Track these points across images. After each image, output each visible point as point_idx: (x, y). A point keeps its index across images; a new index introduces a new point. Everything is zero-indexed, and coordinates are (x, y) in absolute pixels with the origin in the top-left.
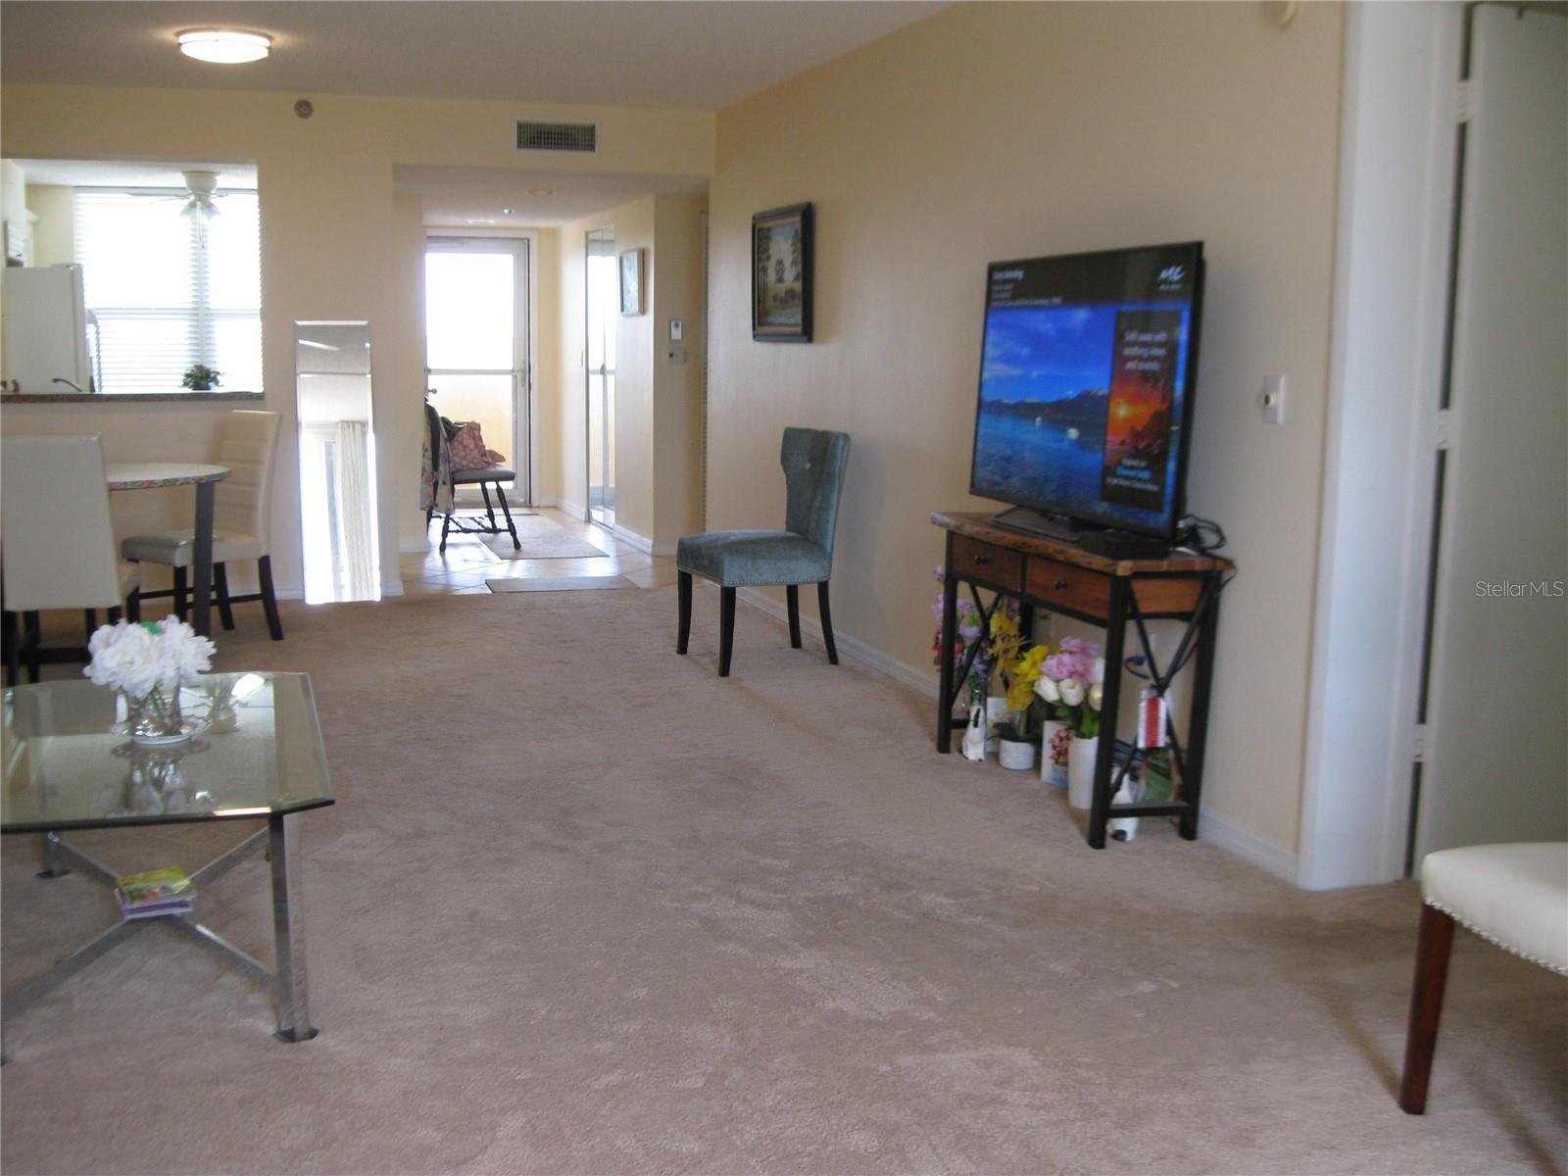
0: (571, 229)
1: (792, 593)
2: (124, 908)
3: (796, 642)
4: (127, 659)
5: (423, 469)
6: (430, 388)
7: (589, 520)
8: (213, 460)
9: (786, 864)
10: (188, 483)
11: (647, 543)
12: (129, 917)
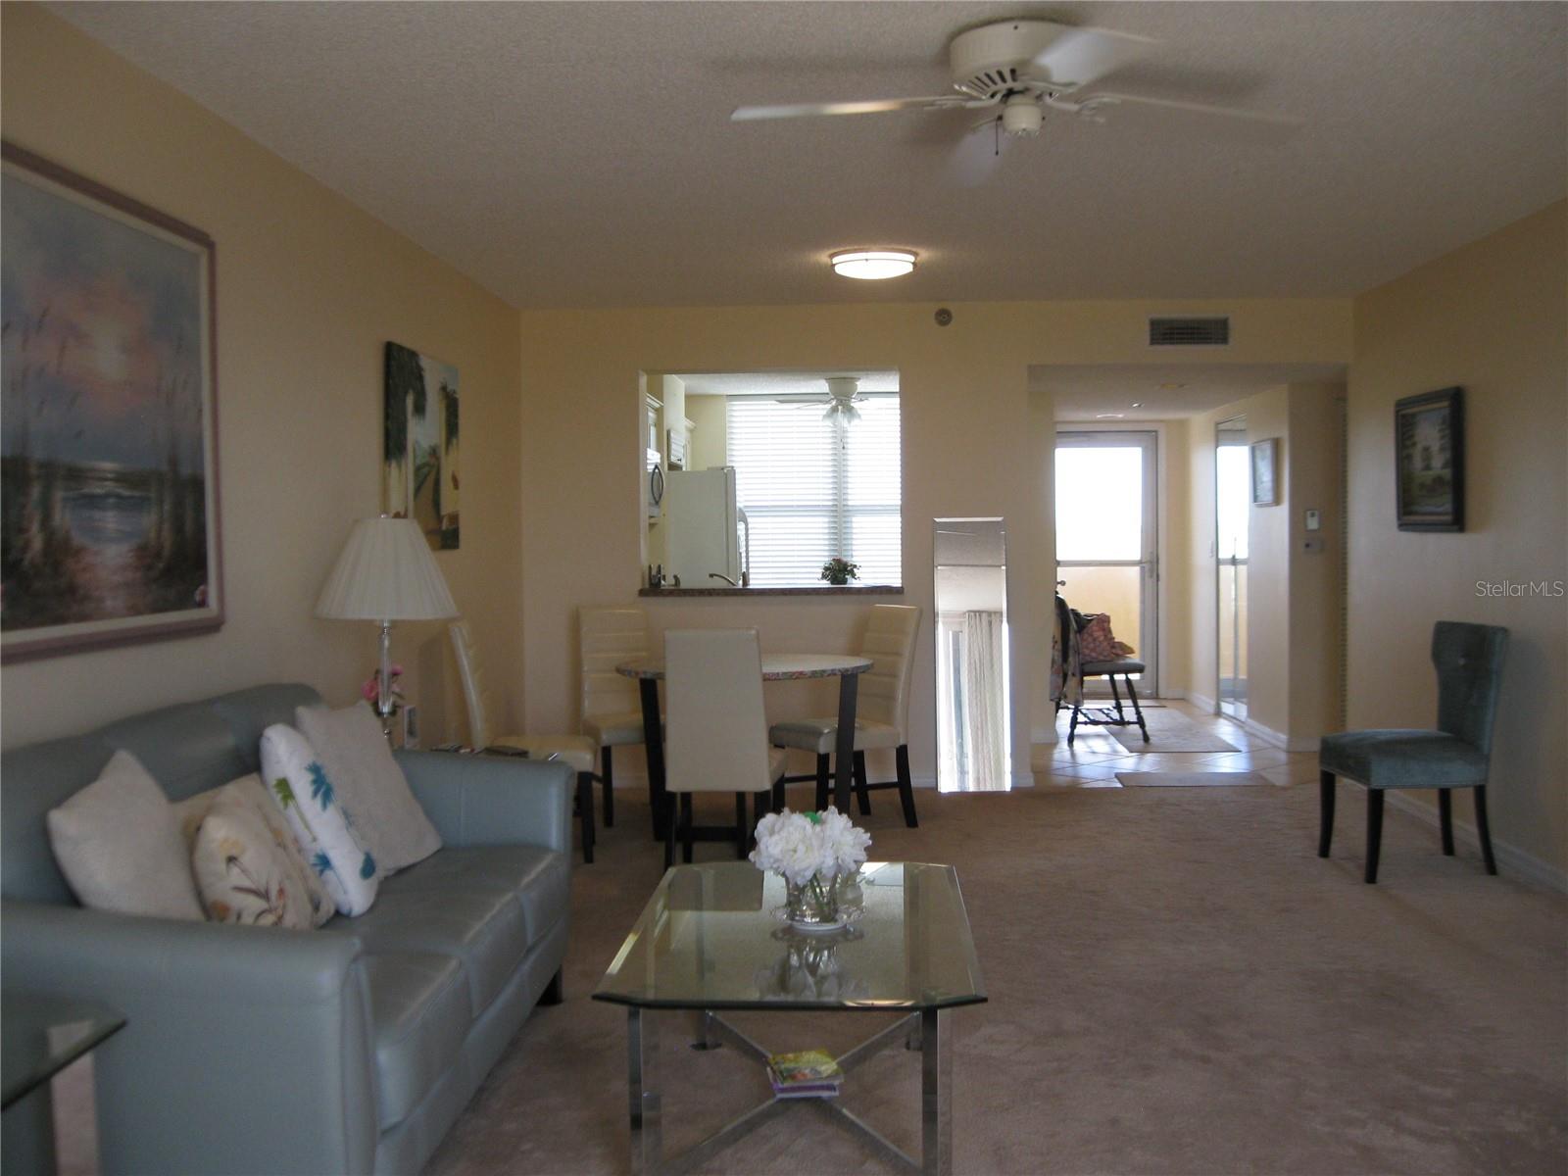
0: (1200, 421)
1: (1445, 796)
2: (775, 1086)
3: (1449, 848)
4: (791, 847)
5: (1053, 662)
6: (1059, 580)
7: (1218, 713)
8: (855, 651)
9: (1449, 1093)
10: (835, 674)
11: (1283, 737)
12: (780, 1096)
